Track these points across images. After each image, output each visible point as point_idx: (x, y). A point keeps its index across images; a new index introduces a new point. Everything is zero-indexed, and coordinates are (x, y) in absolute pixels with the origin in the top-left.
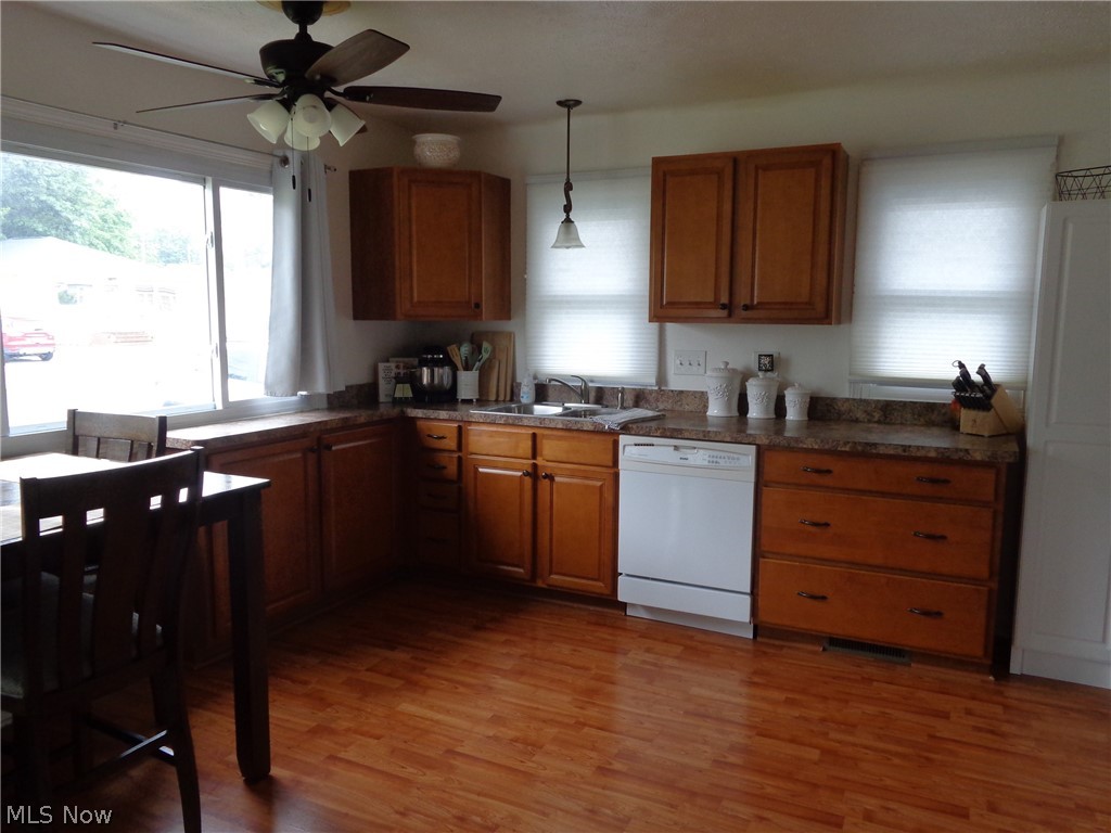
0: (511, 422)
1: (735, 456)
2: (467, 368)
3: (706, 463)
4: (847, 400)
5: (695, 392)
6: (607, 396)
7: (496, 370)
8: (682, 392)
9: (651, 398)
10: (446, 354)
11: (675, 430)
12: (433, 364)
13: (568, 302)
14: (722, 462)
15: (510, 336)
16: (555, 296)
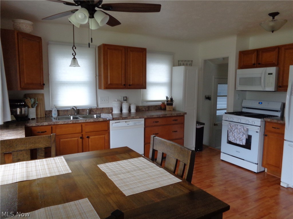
0: (74, 122)
1: (140, 122)
2: (32, 107)
3: (133, 125)
4: (141, 106)
5: (106, 108)
6: (81, 111)
7: (40, 107)
8: (103, 108)
9: (94, 111)
10: (25, 102)
11: (125, 117)
12: (21, 107)
13: (67, 83)
14: (137, 123)
15: (43, 95)
16: (62, 81)
